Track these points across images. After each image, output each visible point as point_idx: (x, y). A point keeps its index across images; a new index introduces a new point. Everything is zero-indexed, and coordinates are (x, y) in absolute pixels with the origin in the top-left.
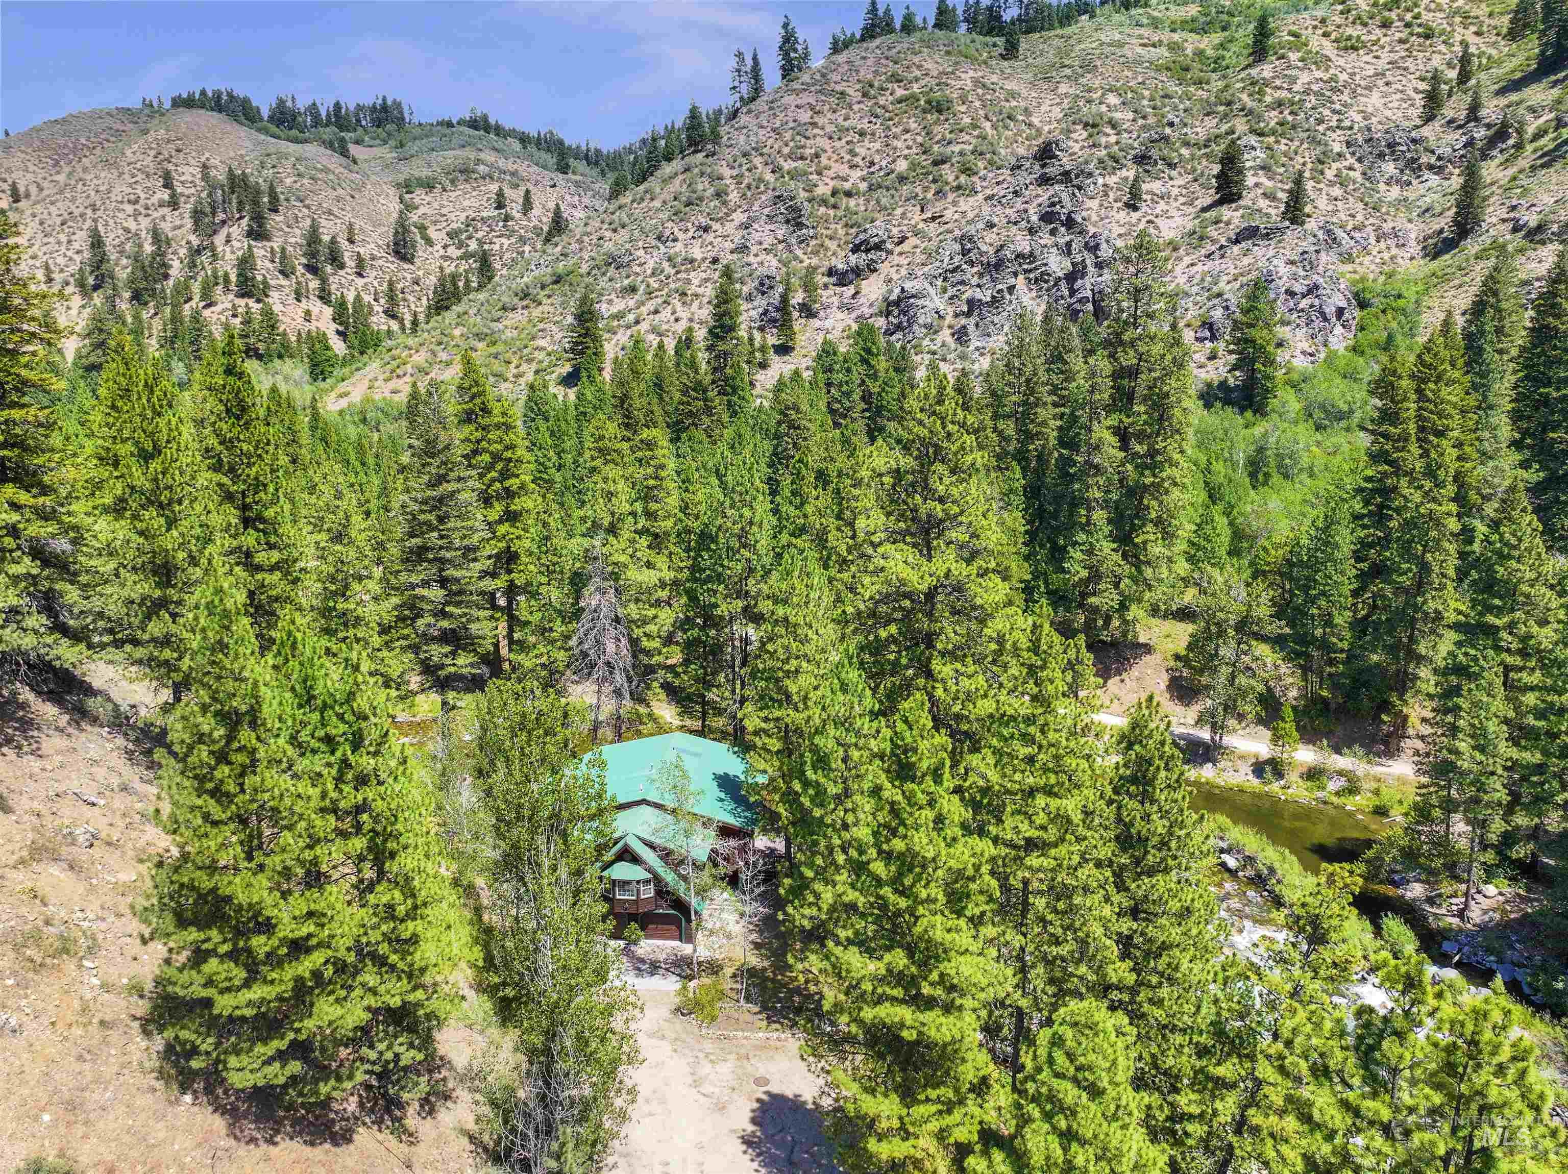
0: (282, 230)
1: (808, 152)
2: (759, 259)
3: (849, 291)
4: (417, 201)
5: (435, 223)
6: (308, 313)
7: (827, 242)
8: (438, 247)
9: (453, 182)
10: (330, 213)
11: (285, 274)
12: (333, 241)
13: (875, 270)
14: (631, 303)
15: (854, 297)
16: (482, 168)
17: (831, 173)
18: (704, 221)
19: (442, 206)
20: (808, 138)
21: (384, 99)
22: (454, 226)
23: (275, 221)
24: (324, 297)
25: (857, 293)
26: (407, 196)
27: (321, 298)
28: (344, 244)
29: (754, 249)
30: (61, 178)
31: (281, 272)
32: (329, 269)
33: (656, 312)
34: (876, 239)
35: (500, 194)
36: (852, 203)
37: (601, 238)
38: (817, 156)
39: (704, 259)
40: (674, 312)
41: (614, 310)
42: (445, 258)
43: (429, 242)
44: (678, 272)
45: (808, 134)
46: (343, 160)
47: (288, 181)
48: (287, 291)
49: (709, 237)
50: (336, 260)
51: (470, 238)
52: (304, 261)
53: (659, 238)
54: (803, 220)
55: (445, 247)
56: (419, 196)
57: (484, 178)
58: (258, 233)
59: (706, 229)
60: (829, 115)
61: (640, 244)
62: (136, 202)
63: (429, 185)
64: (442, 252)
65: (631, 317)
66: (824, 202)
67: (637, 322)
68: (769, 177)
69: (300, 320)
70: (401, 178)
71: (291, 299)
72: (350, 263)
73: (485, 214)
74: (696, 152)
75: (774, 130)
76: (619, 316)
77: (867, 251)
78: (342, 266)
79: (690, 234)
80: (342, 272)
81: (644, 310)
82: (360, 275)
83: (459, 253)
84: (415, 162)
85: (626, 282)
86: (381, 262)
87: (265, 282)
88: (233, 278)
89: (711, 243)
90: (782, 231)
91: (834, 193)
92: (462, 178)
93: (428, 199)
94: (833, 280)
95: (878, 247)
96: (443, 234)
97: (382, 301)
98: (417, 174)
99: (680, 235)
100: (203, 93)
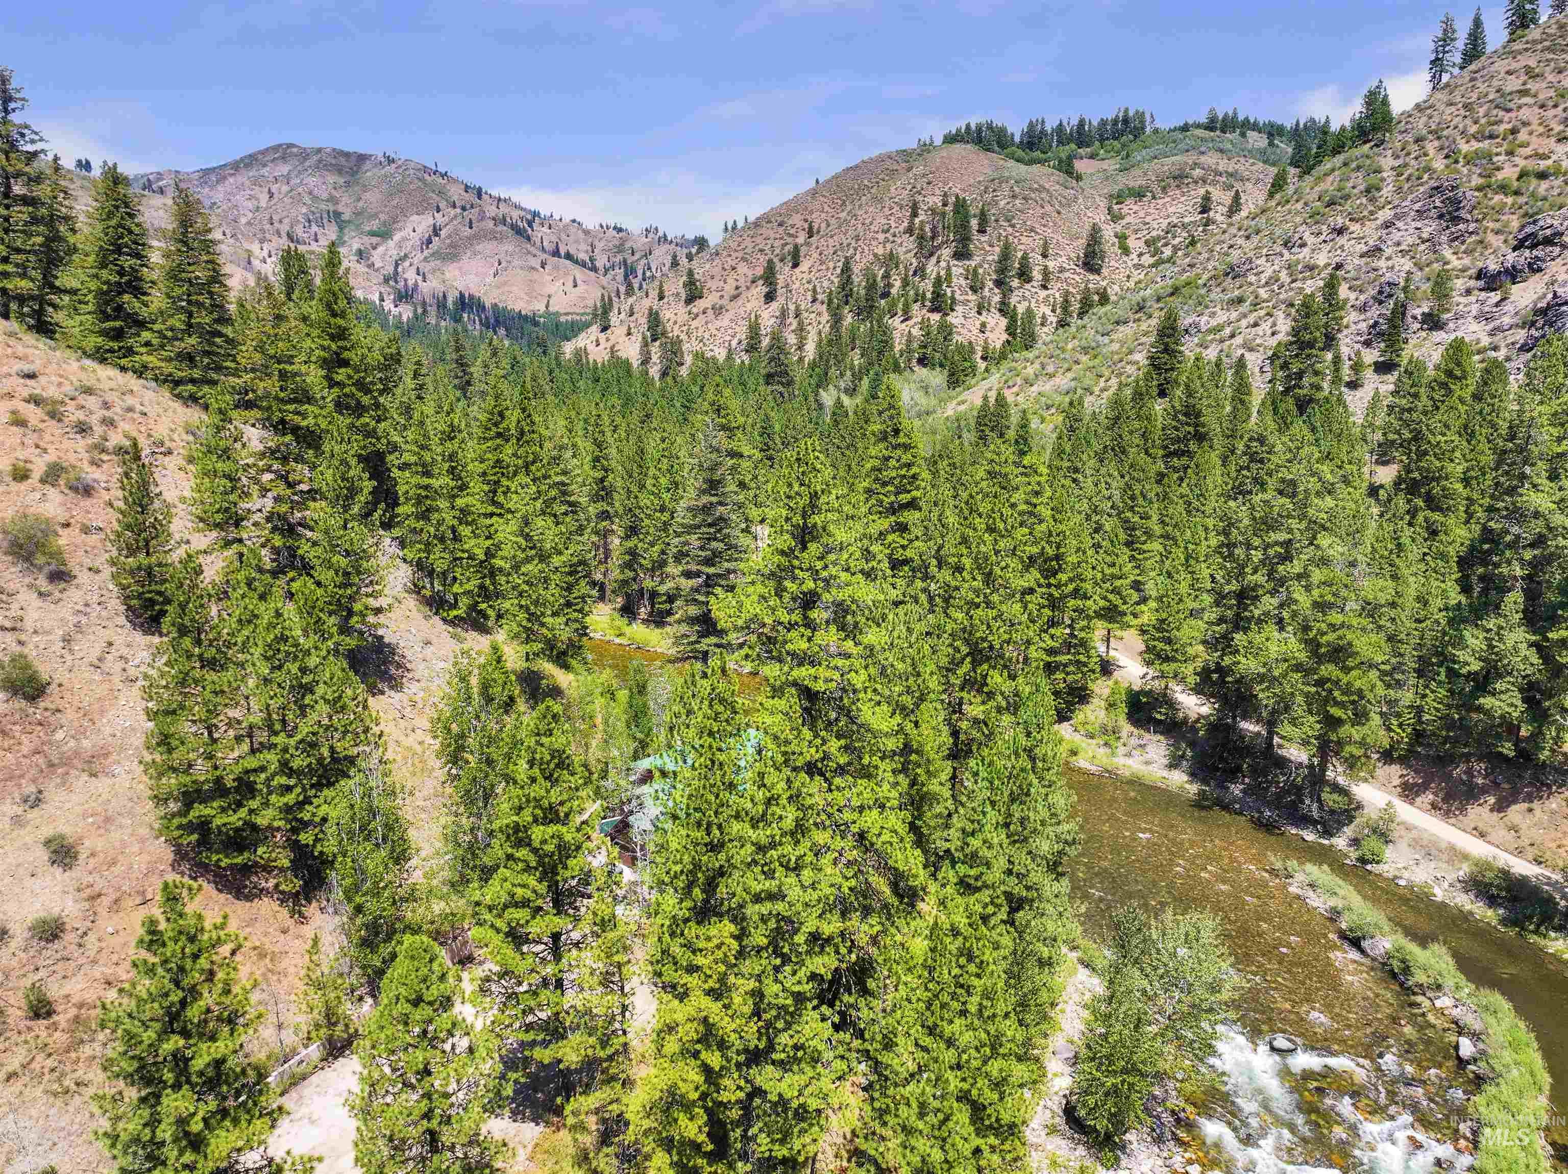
0: (983, 249)
1: (1502, 128)
2: (1390, 263)
3: (1495, 297)
4: (1125, 210)
5: (1136, 231)
6: (983, 325)
7: (1491, 238)
8: (1134, 256)
9: (1164, 189)
10: (1032, 230)
11: (974, 290)
12: (1025, 257)
13: (1540, 270)
14: (1234, 315)
15: (1497, 305)
16: (1197, 172)
17: (1528, 151)
18: (1340, 221)
19: (1148, 214)
20: (1509, 110)
21: (1126, 110)
22: (1154, 233)
23: (979, 241)
24: (1004, 309)
25: (1503, 300)
26: (1116, 207)
27: (1000, 311)
28: (1036, 258)
29: (1388, 252)
30: (843, 215)
31: (971, 288)
32: (1015, 283)
33: (1256, 325)
34: (1548, 232)
35: (1207, 198)
36: (1544, 185)
37: (1231, 247)
38: (1514, 131)
39: (1327, 265)
40: (1274, 324)
41: (1214, 323)
42: (1137, 266)
43: (1126, 251)
44: (1293, 281)
45: (1511, 105)
46: (1062, 177)
47: (1002, 203)
48: (972, 305)
49: (1342, 240)
50: (1024, 275)
51: (1166, 245)
52: (994, 277)
53: (1285, 245)
54: (1463, 214)
55: (1141, 255)
56: (1130, 207)
57: (1196, 182)
58: (961, 254)
59: (1340, 232)
60: (1550, 78)
61: (1264, 251)
62: (887, 231)
63: (1139, 194)
64: (1136, 261)
65: (1228, 331)
66: (1503, 188)
67: (1232, 336)
68: (1439, 164)
69: (975, 332)
70: (1116, 189)
71: (973, 313)
72: (1037, 275)
73: (1186, 220)
74: (1365, 142)
75: (1465, 106)
76: (1218, 329)
77: (1533, 246)
78: (1029, 280)
79: (1322, 237)
80: (1028, 286)
81: (1244, 323)
82: (1045, 287)
83: (1152, 261)
84: (1136, 172)
85: (1237, 293)
86: (1067, 275)
87: (953, 298)
88: (929, 295)
89: (1342, 247)
90: (1429, 228)
91: (1522, 175)
92: (1173, 184)
93: (1135, 208)
94: (1481, 284)
95: (1548, 241)
96: (1141, 244)
97: (1058, 311)
98: (1131, 184)
99: (1310, 240)
100: (968, 126)
